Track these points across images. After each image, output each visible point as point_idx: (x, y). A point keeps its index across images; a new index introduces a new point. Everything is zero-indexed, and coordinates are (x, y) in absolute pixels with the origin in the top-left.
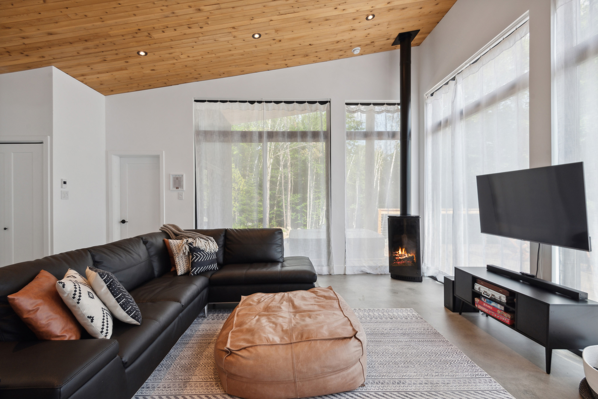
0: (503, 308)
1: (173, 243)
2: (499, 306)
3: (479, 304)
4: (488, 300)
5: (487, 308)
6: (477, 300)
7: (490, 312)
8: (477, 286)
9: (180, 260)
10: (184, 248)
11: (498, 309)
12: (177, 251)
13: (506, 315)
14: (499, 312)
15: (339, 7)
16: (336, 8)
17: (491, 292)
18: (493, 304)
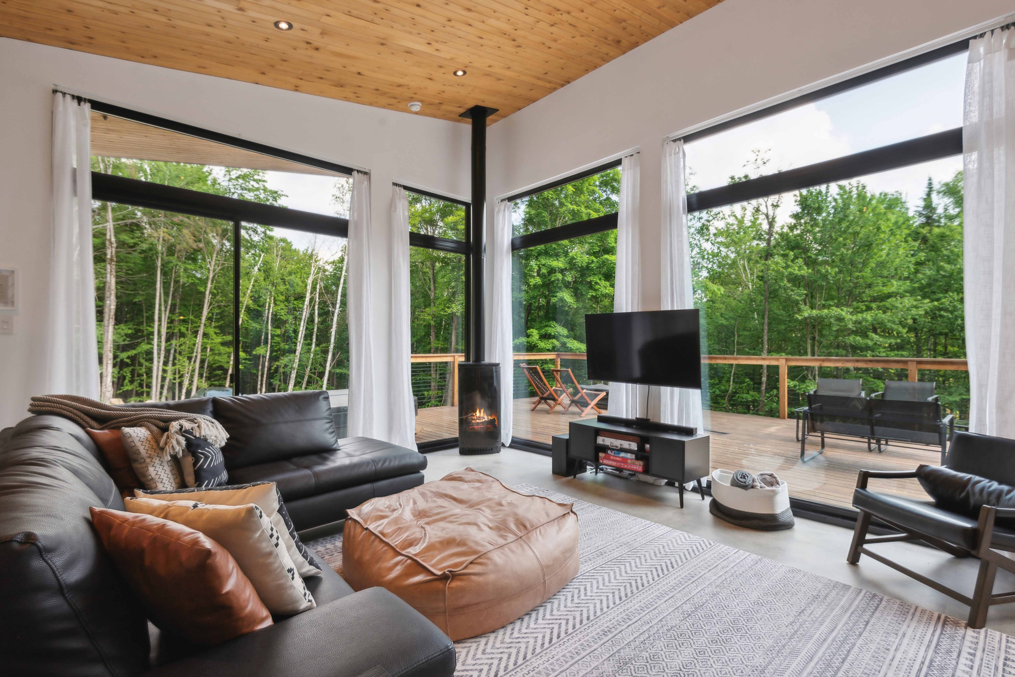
0: (633, 456)
1: (134, 435)
2: (629, 456)
3: (605, 458)
4: (616, 452)
5: (615, 461)
6: (601, 455)
7: (618, 464)
8: (600, 440)
9: (160, 470)
10: (174, 443)
11: (627, 459)
12: (149, 452)
13: (637, 463)
14: (629, 461)
15: (433, 43)
16: (429, 44)
17: (617, 443)
18: (622, 455)
